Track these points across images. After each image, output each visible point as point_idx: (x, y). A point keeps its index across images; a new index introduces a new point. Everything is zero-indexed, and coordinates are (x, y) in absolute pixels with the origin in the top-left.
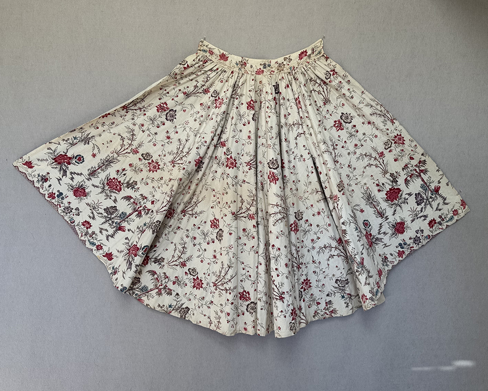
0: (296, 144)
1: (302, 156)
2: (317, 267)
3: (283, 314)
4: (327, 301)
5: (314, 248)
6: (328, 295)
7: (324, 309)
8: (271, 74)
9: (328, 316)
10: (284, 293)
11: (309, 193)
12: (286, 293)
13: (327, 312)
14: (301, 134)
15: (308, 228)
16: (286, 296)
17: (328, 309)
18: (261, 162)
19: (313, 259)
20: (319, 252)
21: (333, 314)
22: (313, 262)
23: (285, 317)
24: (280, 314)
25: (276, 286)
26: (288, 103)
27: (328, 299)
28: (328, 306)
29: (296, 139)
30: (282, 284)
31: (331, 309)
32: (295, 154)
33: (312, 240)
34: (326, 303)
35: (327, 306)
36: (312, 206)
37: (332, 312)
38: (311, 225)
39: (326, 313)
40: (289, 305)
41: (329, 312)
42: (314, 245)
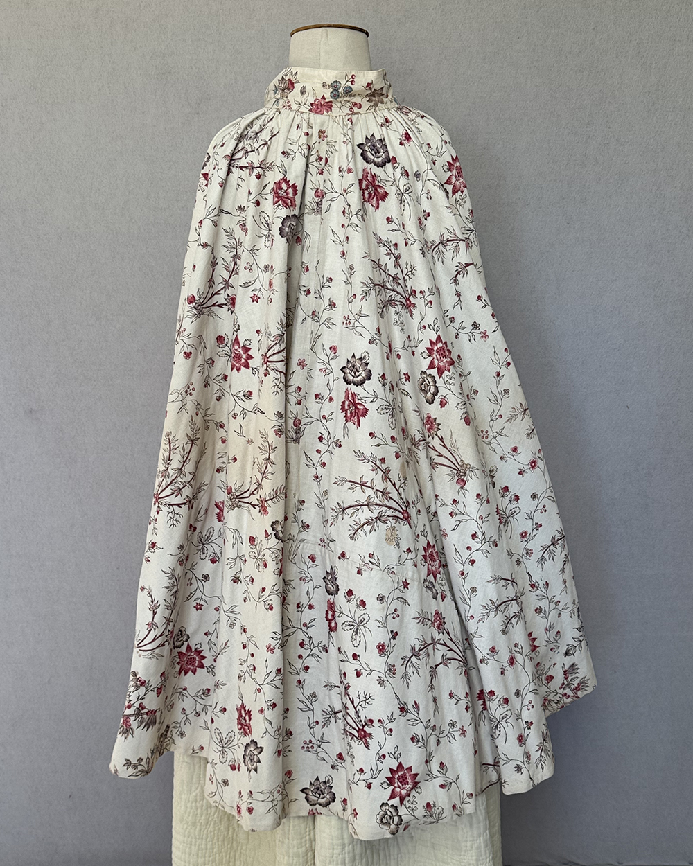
0: (458, 294)
1: (476, 326)
2: (542, 598)
3: (363, 777)
4: (567, 668)
5: (528, 552)
6: (567, 654)
7: (560, 688)
8: (353, 113)
9: (569, 700)
10: (371, 721)
11: (504, 419)
12: (376, 723)
13: (568, 691)
14: (468, 265)
15: (511, 507)
16: (376, 731)
17: (568, 685)
18: (302, 364)
19: (531, 580)
20: (542, 560)
21: (580, 694)
22: (532, 586)
23: (369, 786)
24: (358, 775)
25: (352, 702)
26: (419, 184)
27: (568, 661)
28: (569, 679)
29: (455, 281)
30: (368, 699)
31: (576, 683)
32: (456, 324)
33: (524, 535)
34: (565, 672)
35: (566, 678)
36: (515, 449)
37: (578, 689)
38: (517, 498)
39: (566, 694)
40: (384, 756)
41: (572, 691)
42: (529, 546)
